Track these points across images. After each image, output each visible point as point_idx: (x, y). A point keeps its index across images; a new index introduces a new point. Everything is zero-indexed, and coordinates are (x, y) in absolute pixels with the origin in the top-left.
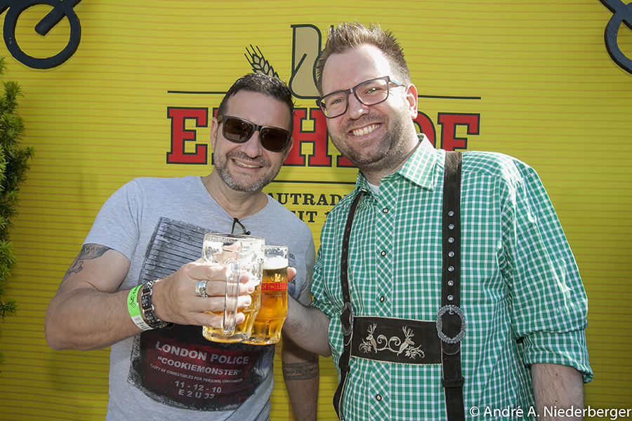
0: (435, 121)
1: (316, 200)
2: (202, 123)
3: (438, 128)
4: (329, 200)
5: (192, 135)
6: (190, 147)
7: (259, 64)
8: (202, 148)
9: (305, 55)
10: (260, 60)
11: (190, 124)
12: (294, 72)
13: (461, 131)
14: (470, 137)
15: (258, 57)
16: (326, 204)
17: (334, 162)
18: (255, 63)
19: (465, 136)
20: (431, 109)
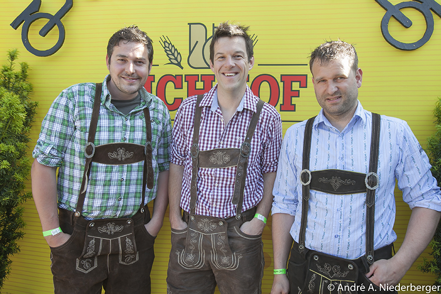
0: (279, 80)
3: (281, 85)
7: (168, 48)
9: (197, 42)
10: (169, 44)
12: (191, 52)
13: (296, 86)
14: (301, 90)
15: (168, 43)
18: (166, 47)
19: (298, 89)
20: (276, 73)
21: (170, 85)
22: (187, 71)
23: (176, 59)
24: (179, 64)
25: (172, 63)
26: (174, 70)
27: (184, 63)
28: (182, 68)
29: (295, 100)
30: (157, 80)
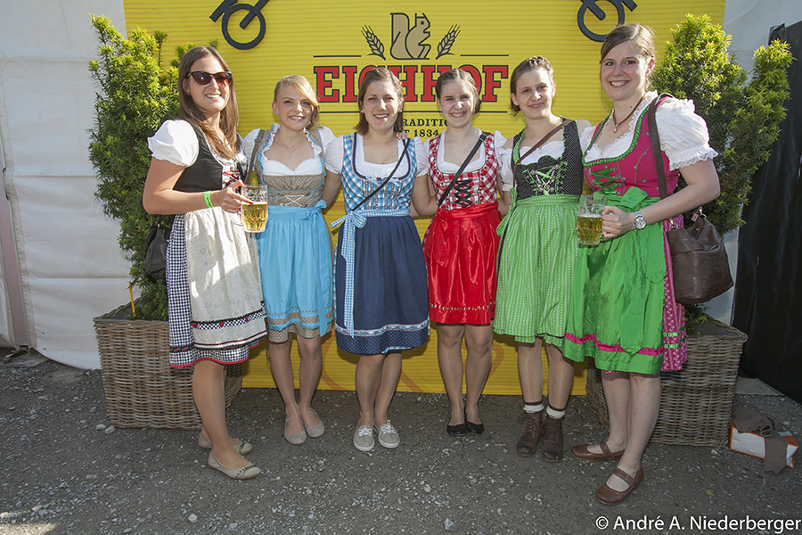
0: (481, 71)
1: (408, 123)
2: (336, 76)
3: (483, 75)
4: (416, 123)
5: (329, 84)
6: (328, 92)
7: (371, 38)
8: (336, 92)
9: (400, 32)
10: (372, 35)
11: (328, 77)
12: (393, 43)
13: (497, 76)
14: (502, 80)
15: (370, 33)
16: (414, 125)
17: (419, 98)
18: (368, 37)
19: (500, 79)
20: (479, 64)
22: (390, 61)
23: (379, 50)
24: (381, 55)
25: (374, 54)
26: (376, 61)
27: (387, 53)
28: (385, 59)
29: (496, 91)
30: (359, 71)
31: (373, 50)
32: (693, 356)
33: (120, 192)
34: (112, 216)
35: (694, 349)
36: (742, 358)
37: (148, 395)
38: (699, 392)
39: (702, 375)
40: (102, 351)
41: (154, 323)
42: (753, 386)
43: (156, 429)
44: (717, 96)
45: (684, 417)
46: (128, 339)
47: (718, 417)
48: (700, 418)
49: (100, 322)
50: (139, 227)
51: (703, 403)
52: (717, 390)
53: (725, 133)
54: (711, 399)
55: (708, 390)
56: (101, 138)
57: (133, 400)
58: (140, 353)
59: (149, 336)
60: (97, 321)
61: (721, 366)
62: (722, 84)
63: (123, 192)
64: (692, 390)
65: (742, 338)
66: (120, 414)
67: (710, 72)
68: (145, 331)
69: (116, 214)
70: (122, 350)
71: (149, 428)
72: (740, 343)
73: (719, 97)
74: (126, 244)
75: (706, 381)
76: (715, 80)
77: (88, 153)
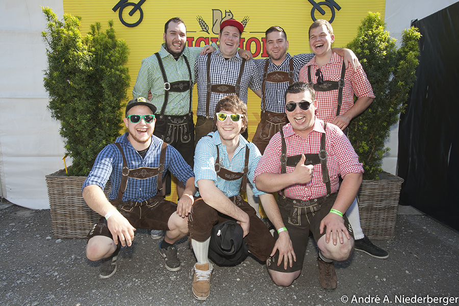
0: (261, 41)
3: (262, 43)
9: (217, 19)
10: (202, 20)
12: (214, 25)
18: (200, 22)
20: (260, 37)
21: (203, 43)
22: (212, 35)
23: (206, 28)
24: (207, 32)
25: (203, 31)
27: (210, 31)
28: (209, 34)
30: (195, 40)
31: (202, 28)
32: (377, 191)
33: (60, 105)
34: (56, 119)
35: (377, 187)
36: (401, 191)
37: (77, 219)
38: (380, 210)
39: (381, 201)
40: (50, 194)
41: (80, 177)
42: (408, 210)
43: (81, 238)
44: (385, 53)
45: (372, 224)
46: (65, 187)
47: (390, 223)
48: (380, 224)
49: (50, 178)
50: (72, 124)
51: (382, 216)
52: (389, 209)
53: (389, 73)
54: (386, 214)
55: (384, 209)
56: (51, 75)
57: (68, 222)
58: (73, 195)
59: (78, 185)
60: (48, 177)
61: (391, 196)
62: (387, 47)
63: (62, 105)
64: (376, 209)
65: (401, 181)
66: (60, 230)
67: (381, 41)
68: (75, 182)
69: (58, 118)
70: (62, 193)
71: (77, 238)
72: (400, 184)
73: (386, 53)
74: (64, 134)
75: (383, 204)
76: (383, 45)
77: (43, 83)
